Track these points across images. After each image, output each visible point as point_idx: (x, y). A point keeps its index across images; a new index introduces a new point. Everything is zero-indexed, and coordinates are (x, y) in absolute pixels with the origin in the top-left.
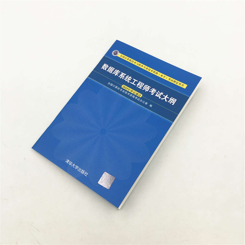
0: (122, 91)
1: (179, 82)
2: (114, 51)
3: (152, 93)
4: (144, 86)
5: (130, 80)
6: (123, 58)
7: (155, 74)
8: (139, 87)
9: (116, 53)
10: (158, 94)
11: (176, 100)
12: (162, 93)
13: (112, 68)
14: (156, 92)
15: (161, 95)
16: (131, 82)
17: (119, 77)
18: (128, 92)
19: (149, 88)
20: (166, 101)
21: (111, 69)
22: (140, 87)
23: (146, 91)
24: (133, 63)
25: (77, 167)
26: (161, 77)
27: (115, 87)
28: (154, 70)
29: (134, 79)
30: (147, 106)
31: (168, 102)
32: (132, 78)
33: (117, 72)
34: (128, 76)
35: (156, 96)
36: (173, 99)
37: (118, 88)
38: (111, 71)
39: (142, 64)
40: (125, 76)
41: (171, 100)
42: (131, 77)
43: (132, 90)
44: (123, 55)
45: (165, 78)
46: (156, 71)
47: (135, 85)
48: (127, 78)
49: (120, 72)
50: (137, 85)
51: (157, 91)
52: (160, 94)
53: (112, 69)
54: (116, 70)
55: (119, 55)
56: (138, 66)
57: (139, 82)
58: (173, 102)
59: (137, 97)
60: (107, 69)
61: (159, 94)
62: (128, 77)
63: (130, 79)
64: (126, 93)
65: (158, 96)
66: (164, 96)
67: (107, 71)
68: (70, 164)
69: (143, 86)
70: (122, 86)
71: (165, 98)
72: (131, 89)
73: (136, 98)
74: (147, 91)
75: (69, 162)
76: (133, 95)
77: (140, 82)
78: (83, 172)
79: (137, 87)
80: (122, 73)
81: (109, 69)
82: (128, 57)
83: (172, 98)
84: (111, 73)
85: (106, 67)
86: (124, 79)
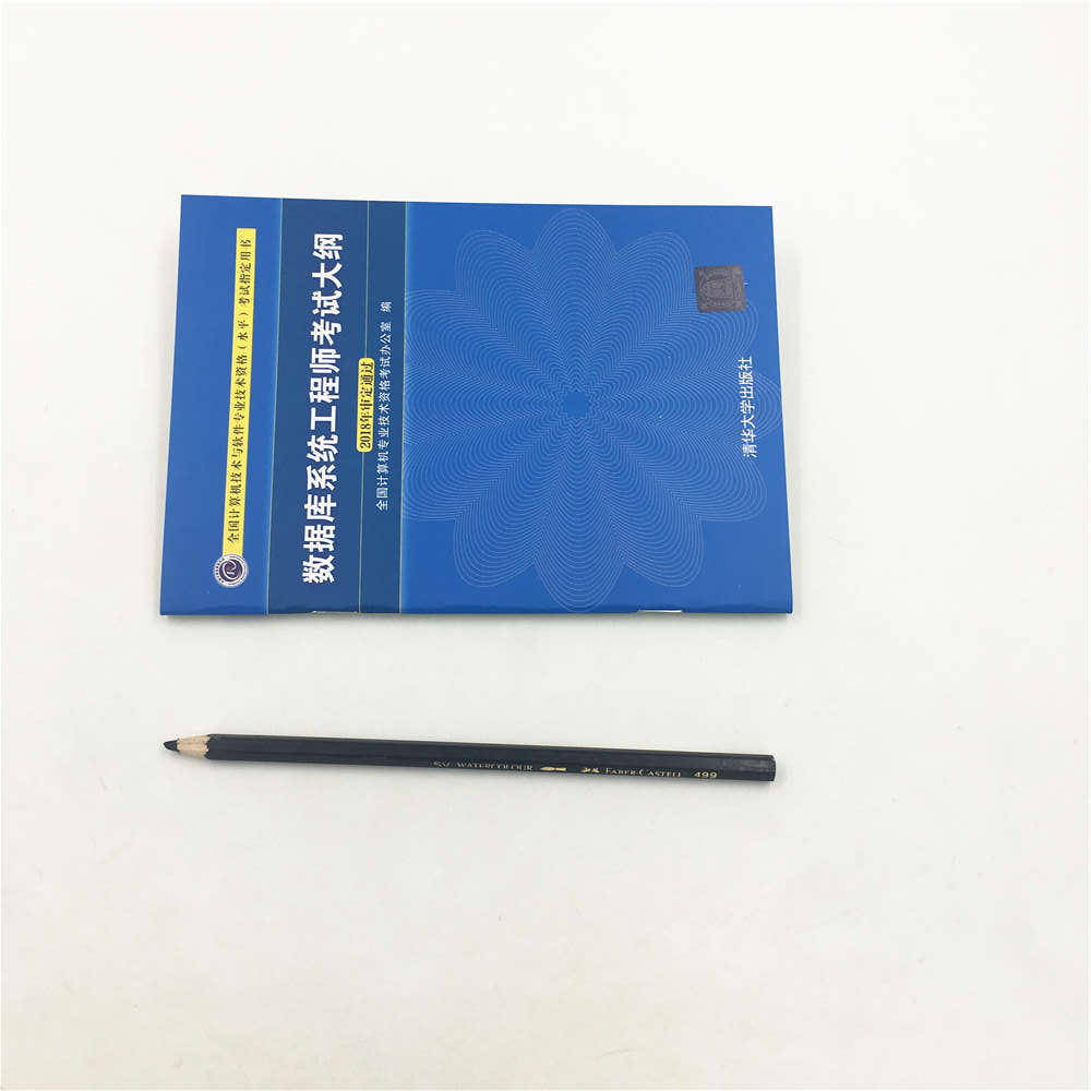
0: (384, 438)
1: (239, 262)
2: (225, 583)
3: (333, 333)
4: (320, 376)
5: (323, 437)
6: (241, 526)
7: (248, 365)
8: (334, 388)
9: (232, 567)
10: (328, 308)
11: (317, 236)
12: (314, 298)
13: (313, 539)
14: (322, 321)
15: (322, 295)
16: (333, 429)
17: (332, 488)
18: (377, 413)
19: (317, 353)
20: (339, 267)
21: (319, 539)
22: (330, 385)
23: (338, 356)
24: (243, 470)
25: (745, 407)
26: (250, 335)
27: (383, 474)
28: (234, 378)
29: (313, 427)
30: (396, 317)
31: (337, 257)
32: (313, 437)
33: (318, 508)
34: (309, 456)
35: (337, 312)
36: (316, 247)
37: (382, 463)
38: (324, 532)
39: (232, 436)
40: (316, 466)
41: (325, 253)
42: (309, 444)
43: (359, 407)
44: (227, 534)
45: (249, 320)
46: (235, 365)
47: (334, 408)
48: (321, 452)
49: (310, 496)
50: (330, 401)
51: (317, 318)
52: (322, 302)
53: (316, 536)
54: (309, 517)
55: (233, 549)
56: (245, 447)
57: (316, 400)
58: (330, 242)
59: (377, 372)
60: (325, 554)
61: (326, 304)
62: (315, 452)
63: (318, 440)
64: (383, 421)
65: (334, 303)
66: (322, 285)
67: (331, 548)
68: (752, 436)
69: (325, 379)
70: (365, 450)
71: (329, 275)
72: (360, 412)
73: (383, 373)
74: (333, 351)
75: (750, 443)
76: (377, 391)
77: (312, 397)
78: (746, 378)
79: (337, 397)
80: (309, 487)
81: (321, 548)
82: (228, 508)
83: (315, 254)
84: (332, 528)
85: (314, 566)
86: (333, 463)
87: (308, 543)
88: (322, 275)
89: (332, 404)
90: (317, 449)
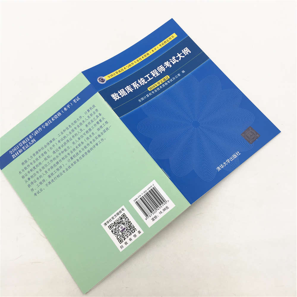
0: (155, 92)
1: (168, 38)
2: (98, 81)
3: (168, 66)
4: (157, 70)
5: (145, 80)
6: (113, 77)
7: (148, 56)
9: (102, 80)
10: (173, 61)
11: (186, 48)
12: (173, 57)
13: (121, 92)
15: (175, 58)
16: (148, 81)
17: (135, 89)
18: (159, 87)
19: (162, 66)
20: (184, 57)
21: (122, 93)
22: (157, 74)
23: (164, 71)
24: (125, 70)
25: (228, 161)
26: (154, 52)
27: (147, 96)
28: (143, 55)
29: (145, 77)
30: (183, 75)
31: (185, 55)
32: (143, 78)
33: (129, 89)
34: (138, 80)
35: (174, 64)
36: (184, 49)
37: (149, 95)
38: (124, 93)
39: (130, 63)
40: (137, 83)
41: (184, 52)
42: (141, 78)
43: (157, 82)
44: (109, 75)
45: (157, 50)
46: (146, 54)
47: (153, 78)
49: (130, 86)
50: (153, 76)
51: (169, 61)
54: (125, 88)
55: (107, 78)
56: (130, 67)
58: (187, 51)
59: (168, 80)
60: (120, 96)
61: (173, 60)
62: (140, 81)
63: (143, 80)
64: (158, 89)
65: (175, 62)
66: (177, 57)
67: (122, 96)
68: (223, 167)
69: (157, 72)
70: (149, 90)
71: (180, 57)
73: (168, 82)
74: (165, 69)
75: (220, 168)
76: (164, 83)
77: (152, 72)
78: (235, 156)
79: (156, 77)
80: (132, 84)
82: (115, 72)
83: (182, 50)
84: (127, 94)
85: (116, 95)
86: (141, 86)
87: (120, 91)
88: (179, 55)
89: (153, 77)
90: (141, 81)
